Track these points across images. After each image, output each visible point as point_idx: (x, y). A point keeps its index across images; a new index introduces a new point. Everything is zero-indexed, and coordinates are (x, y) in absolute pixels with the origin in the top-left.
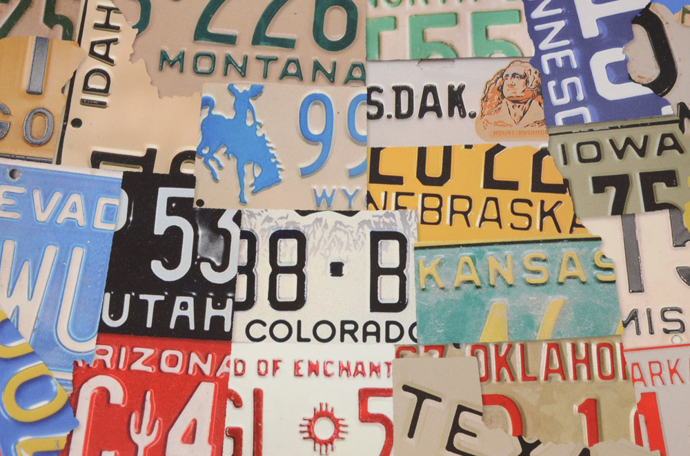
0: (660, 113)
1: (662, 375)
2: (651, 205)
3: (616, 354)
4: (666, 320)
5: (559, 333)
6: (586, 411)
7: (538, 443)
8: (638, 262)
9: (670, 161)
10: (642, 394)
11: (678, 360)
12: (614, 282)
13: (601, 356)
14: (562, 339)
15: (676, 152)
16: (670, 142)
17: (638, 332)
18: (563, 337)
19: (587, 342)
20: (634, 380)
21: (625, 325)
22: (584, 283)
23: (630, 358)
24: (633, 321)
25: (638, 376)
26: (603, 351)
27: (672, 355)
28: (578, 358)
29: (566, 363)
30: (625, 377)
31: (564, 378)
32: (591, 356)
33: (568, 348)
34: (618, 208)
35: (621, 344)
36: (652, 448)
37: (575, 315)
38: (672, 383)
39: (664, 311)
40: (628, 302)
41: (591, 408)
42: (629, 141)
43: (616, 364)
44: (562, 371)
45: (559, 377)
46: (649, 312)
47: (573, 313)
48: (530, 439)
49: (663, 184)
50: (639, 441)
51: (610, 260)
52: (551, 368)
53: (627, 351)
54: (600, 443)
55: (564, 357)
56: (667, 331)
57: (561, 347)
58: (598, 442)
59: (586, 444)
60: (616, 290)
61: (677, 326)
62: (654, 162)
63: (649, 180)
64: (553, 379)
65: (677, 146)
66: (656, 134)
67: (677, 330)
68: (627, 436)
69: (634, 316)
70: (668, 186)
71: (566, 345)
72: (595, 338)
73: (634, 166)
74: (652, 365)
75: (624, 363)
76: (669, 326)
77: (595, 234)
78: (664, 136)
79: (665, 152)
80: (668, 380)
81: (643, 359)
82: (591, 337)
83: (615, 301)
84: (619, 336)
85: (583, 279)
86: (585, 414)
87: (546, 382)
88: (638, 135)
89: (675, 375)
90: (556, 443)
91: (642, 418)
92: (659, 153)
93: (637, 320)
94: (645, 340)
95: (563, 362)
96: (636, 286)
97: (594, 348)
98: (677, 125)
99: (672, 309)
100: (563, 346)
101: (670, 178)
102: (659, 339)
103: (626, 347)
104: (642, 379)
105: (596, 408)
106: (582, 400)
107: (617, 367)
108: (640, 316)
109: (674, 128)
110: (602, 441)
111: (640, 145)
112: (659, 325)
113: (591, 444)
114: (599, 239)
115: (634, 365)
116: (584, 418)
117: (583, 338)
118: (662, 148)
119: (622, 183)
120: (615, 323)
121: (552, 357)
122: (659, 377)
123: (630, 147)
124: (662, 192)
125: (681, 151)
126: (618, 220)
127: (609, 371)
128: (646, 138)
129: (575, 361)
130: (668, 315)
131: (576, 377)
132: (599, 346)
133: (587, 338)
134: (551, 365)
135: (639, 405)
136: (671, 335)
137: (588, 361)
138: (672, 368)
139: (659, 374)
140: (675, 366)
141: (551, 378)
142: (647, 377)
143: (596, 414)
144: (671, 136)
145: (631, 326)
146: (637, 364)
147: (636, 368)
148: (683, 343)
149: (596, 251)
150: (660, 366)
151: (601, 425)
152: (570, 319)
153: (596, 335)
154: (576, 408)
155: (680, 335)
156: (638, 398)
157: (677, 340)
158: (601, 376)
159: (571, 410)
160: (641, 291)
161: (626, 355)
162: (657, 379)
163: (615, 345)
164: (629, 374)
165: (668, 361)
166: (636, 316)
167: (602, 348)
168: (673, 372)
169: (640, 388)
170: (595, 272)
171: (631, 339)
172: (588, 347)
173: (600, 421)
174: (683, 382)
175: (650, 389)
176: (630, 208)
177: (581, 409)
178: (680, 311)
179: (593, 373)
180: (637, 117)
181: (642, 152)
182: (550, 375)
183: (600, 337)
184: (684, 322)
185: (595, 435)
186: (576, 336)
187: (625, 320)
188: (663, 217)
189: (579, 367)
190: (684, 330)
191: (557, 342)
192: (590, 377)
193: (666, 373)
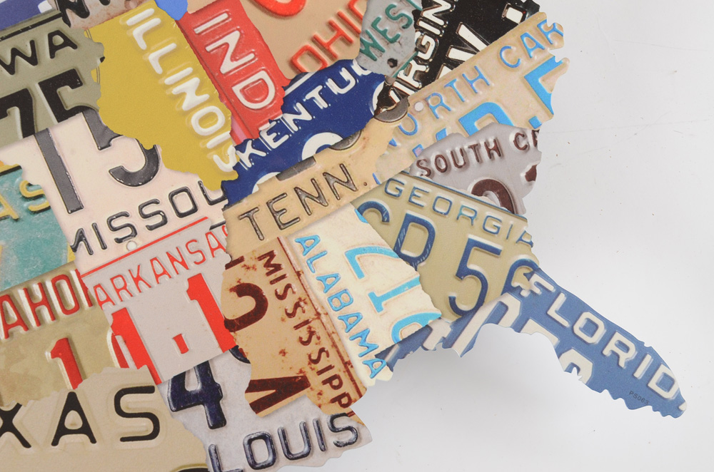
0: (38, 12)
1: (127, 288)
2: (62, 114)
3: (74, 283)
4: (114, 229)
5: (7, 283)
6: (60, 354)
7: (18, 407)
8: (68, 178)
9: (66, 61)
10: (113, 314)
11: (139, 266)
12: (49, 208)
13: (59, 291)
14: (12, 288)
15: (69, 48)
16: (59, 40)
17: (91, 252)
18: (13, 285)
19: (39, 281)
20: (101, 303)
21: (75, 249)
22: (17, 220)
23: (90, 282)
24: (82, 242)
25: (103, 297)
26: (59, 285)
27: (131, 263)
28: (35, 302)
29: (23, 312)
30: (91, 304)
31: (27, 328)
32: (49, 294)
33: (21, 295)
34: (29, 128)
35: (77, 271)
36: (139, 366)
37: (18, 257)
38: (140, 292)
39: (110, 221)
40: (71, 224)
41: (64, 349)
42: (15, 52)
43: (78, 293)
44: (22, 321)
45: (21, 329)
46: (95, 227)
47: (15, 257)
48: (8, 406)
49: (68, 87)
50: (123, 364)
51: (39, 187)
52: (9, 323)
53: (84, 275)
54: (84, 381)
55: (20, 306)
56: (119, 241)
57: (13, 296)
58: (81, 381)
59: (70, 388)
60: (53, 215)
61: (128, 231)
62: (50, 67)
63: (50, 87)
64: (15, 333)
65: (68, 42)
66: (41, 35)
67: (129, 236)
68: (110, 363)
69: (81, 236)
70: (73, 87)
71: (18, 293)
72: (46, 274)
73: (30, 78)
74: (115, 281)
75: (85, 289)
76: (120, 235)
77: (12, 164)
78: (51, 36)
79: (58, 52)
80: (134, 290)
81: (103, 277)
82: (42, 275)
83: (57, 227)
84: (72, 263)
85: (15, 217)
86: (60, 357)
87: (9, 339)
88: (23, 43)
89: (140, 282)
90: (37, 399)
91: (119, 339)
92: (52, 56)
93: (85, 240)
94: (100, 257)
95: (20, 312)
96: (74, 205)
97: (49, 285)
98: (60, 19)
99: (118, 216)
100: (15, 295)
101: (72, 79)
102: (114, 251)
103: (82, 271)
104: (108, 299)
105: (70, 347)
106: (53, 344)
107: (79, 296)
108: (87, 234)
109: (58, 24)
110: (85, 378)
111: (29, 53)
112: (109, 237)
113: (75, 386)
114: (18, 168)
115: (95, 287)
116: (60, 362)
117: (34, 279)
118: (53, 49)
119: (23, 99)
120: (64, 251)
121: (7, 311)
122: (125, 291)
123: (18, 58)
124: (69, 96)
125: (75, 46)
126: (32, 141)
127: (72, 303)
128: (32, 43)
129: (34, 306)
130: (116, 224)
131: (39, 322)
132: (54, 281)
133: (38, 277)
134: (9, 320)
135: (112, 327)
136: (125, 243)
137: (46, 301)
138: (135, 276)
139: (125, 288)
140: (138, 273)
141: (12, 333)
142: (114, 295)
143: (72, 353)
144: (58, 33)
145: (81, 248)
146: (99, 285)
147: (99, 290)
148: (139, 246)
149: (19, 181)
150: (123, 279)
151: (80, 362)
152: (14, 264)
153: (47, 271)
154: (48, 354)
155: (134, 239)
156: (110, 320)
157: (132, 246)
158: (66, 311)
159: (44, 358)
160: (81, 208)
161: (85, 280)
162: (123, 293)
163: (70, 274)
164: (93, 299)
165: (129, 271)
166: (83, 236)
167: (58, 282)
168: (137, 280)
169: (109, 309)
170: (26, 204)
171: (85, 262)
172: (42, 286)
173: (78, 358)
174: (150, 287)
175: (120, 306)
176: (40, 124)
177: (55, 354)
178: (126, 215)
179: (56, 311)
180: (15, 24)
181: (33, 60)
182: (10, 330)
183: (52, 271)
184: (134, 225)
185: (76, 375)
186: (26, 280)
187: (72, 244)
188: (79, 122)
189: (39, 311)
190: (136, 234)
191: (7, 293)
192: (54, 317)
193: (131, 284)
